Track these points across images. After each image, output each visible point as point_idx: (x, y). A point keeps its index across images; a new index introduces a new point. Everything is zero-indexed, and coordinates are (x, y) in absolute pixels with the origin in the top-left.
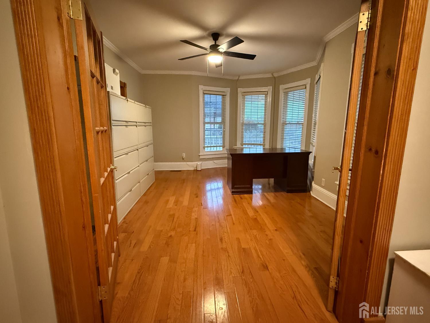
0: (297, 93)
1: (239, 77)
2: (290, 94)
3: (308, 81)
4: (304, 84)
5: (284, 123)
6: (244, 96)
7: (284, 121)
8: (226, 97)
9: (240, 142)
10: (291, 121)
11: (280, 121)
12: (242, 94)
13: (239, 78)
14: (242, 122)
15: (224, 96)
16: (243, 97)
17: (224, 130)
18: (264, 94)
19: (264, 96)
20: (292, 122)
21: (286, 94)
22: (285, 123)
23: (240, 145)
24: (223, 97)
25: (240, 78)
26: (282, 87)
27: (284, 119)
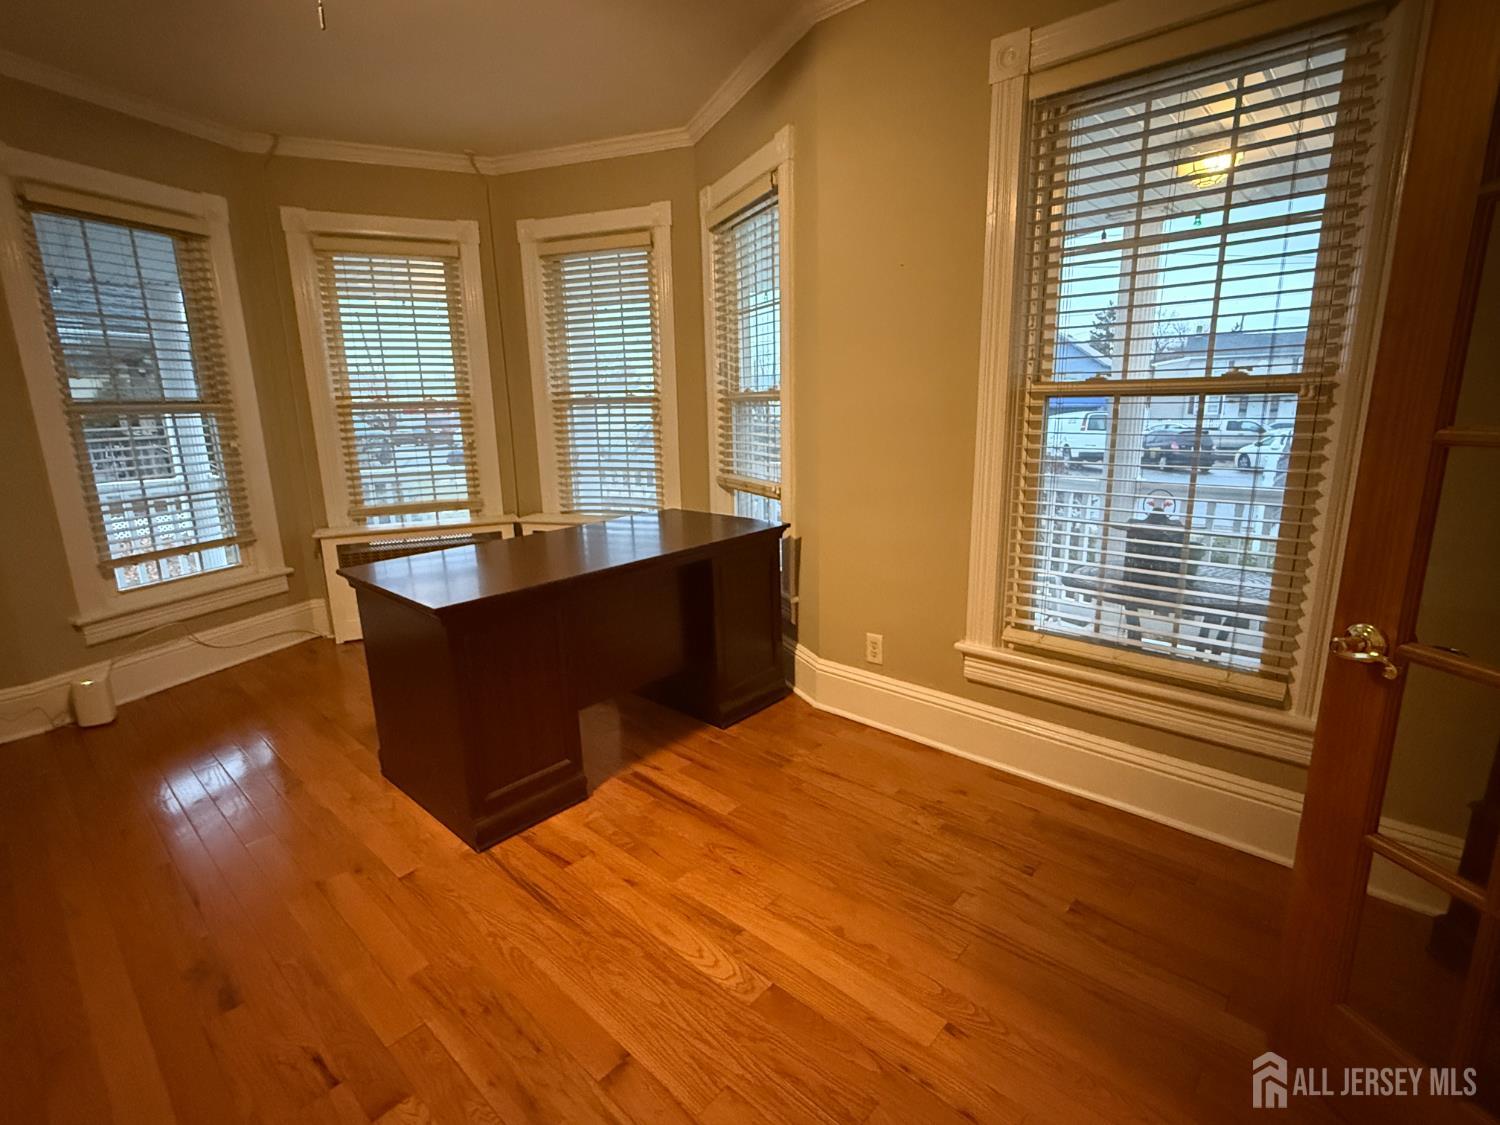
0: (605, 262)
1: (276, 137)
2: (574, 270)
3: (659, 214)
4: (646, 223)
5: (561, 398)
6: (323, 256)
7: (560, 390)
8: (204, 246)
9: (346, 507)
10: (594, 388)
11: (543, 390)
12: (311, 244)
13: (274, 147)
14: (337, 398)
15: (195, 245)
16: (319, 262)
17: (233, 444)
18: (433, 258)
19: (441, 264)
20: (598, 392)
21: (553, 262)
22: (566, 397)
23: (348, 521)
24: (183, 245)
25: (285, 150)
26: (530, 231)
27: (559, 382)
